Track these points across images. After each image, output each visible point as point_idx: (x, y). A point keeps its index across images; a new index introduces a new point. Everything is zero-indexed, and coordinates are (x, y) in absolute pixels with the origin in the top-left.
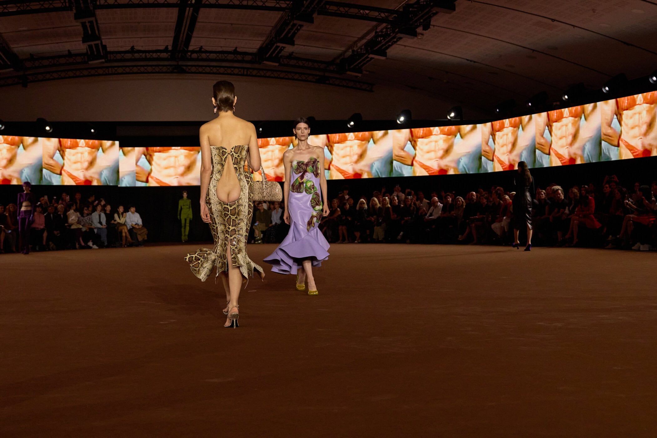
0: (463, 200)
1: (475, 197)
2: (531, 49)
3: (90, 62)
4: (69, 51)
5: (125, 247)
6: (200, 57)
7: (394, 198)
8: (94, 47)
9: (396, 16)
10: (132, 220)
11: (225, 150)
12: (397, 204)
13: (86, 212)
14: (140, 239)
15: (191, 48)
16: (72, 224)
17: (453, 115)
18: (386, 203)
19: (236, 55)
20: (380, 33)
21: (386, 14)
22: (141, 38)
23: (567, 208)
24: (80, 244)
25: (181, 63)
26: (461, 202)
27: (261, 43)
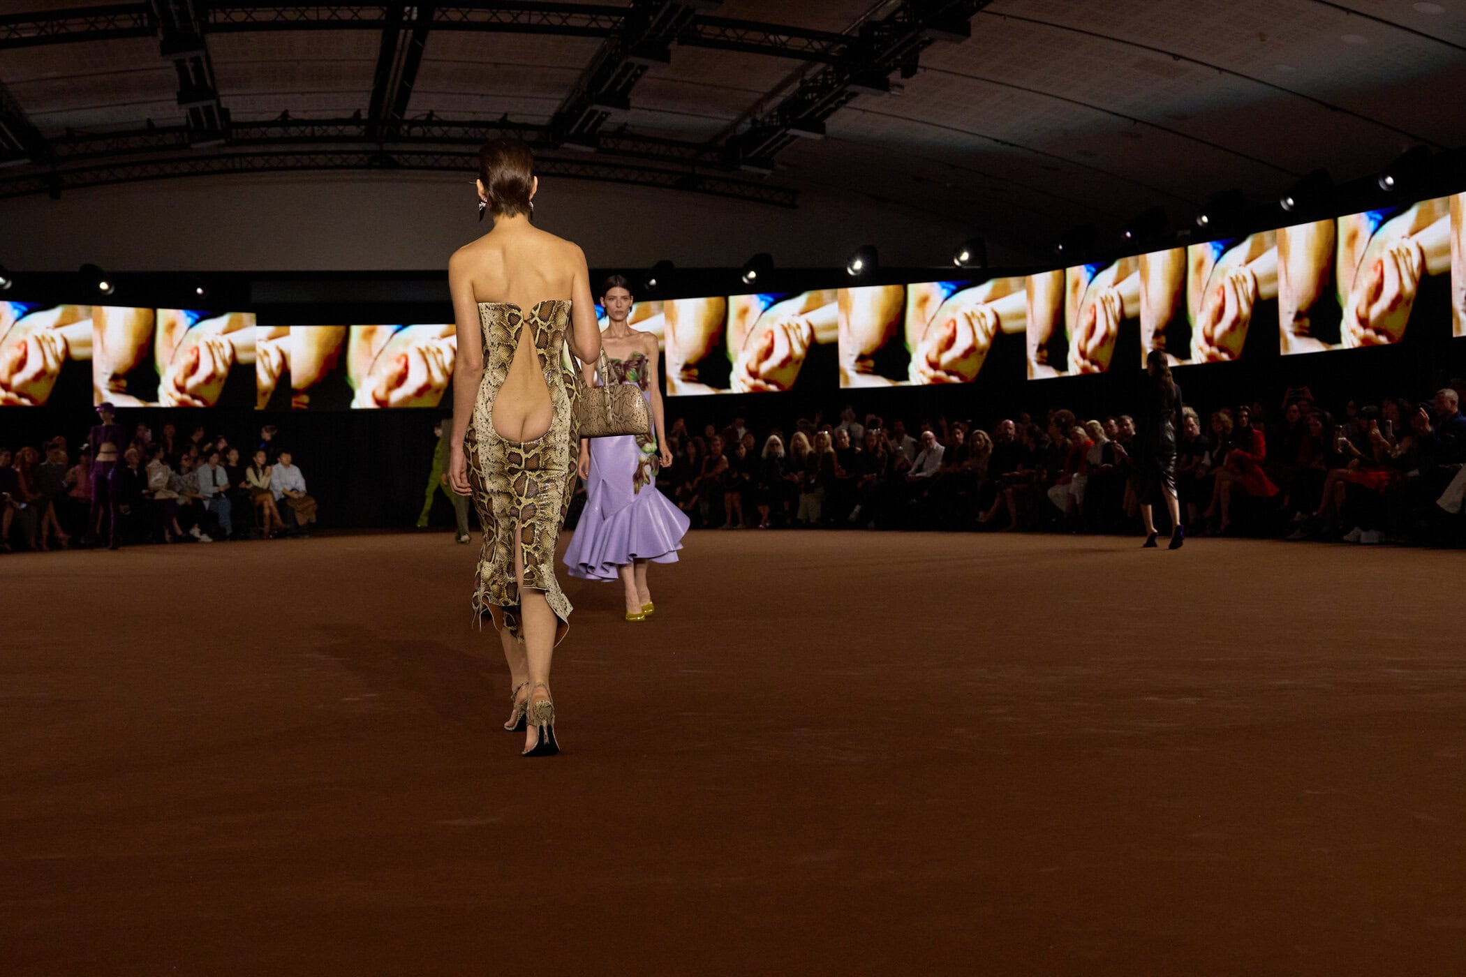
0: (987, 438)
1: (1014, 430)
2: (1130, 118)
3: (194, 146)
4: (149, 121)
5: (268, 538)
6: (428, 135)
7: (841, 432)
8: (203, 115)
9: (846, 47)
10: (283, 481)
11: (516, 312)
12: (848, 445)
13: (186, 464)
14: (301, 520)
15: (408, 116)
16: (156, 491)
17: (965, 256)
18: (824, 443)
19: (504, 130)
20: (811, 84)
21: (824, 44)
22: (303, 93)
23: (1207, 454)
24: (173, 532)
25: (388, 147)
26: (983, 441)
27: (558, 103)
